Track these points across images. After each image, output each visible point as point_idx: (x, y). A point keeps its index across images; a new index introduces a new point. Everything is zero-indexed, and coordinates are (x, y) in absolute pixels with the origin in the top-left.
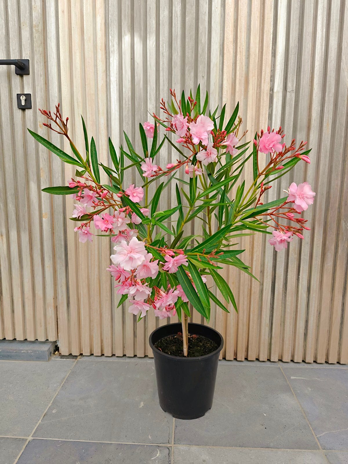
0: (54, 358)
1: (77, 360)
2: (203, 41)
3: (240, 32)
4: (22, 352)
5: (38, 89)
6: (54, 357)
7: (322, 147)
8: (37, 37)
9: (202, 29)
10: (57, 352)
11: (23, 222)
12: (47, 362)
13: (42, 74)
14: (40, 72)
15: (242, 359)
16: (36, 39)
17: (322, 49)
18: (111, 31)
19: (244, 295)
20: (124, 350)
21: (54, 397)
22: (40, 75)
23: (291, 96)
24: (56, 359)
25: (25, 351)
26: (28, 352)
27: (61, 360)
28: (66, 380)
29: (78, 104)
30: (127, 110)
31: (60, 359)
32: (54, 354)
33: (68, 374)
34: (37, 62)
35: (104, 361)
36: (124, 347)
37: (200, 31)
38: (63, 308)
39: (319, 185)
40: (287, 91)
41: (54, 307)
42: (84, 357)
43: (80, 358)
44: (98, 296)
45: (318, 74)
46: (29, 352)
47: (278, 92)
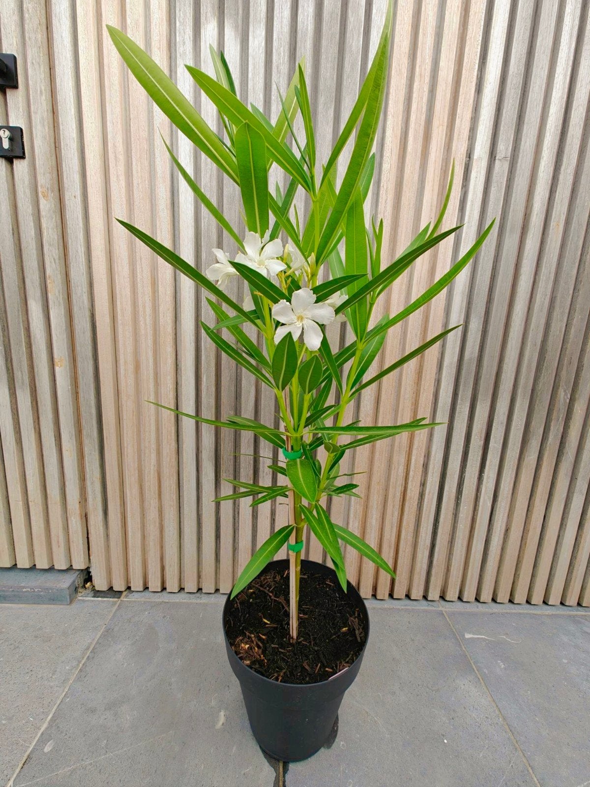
0: (82, 596)
1: (120, 601)
2: (354, 48)
3: (424, 34)
4: (24, 590)
5: (36, 119)
6: (83, 593)
7: (544, 263)
8: (30, 10)
9: (354, 21)
10: (89, 584)
11: (20, 372)
12: (68, 606)
13: (43, 88)
14: (38, 85)
15: (384, 597)
16: (29, 14)
17: (564, 83)
18: (180, 10)
19: (394, 501)
20: (199, 582)
21: (58, 702)
22: (39, 92)
23: (501, 168)
24: (85, 597)
25: (29, 590)
26: (34, 591)
27: (93, 601)
28: (91, 652)
29: (116, 157)
30: (208, 175)
31: (93, 599)
32: (84, 587)
33: (98, 636)
34: (33, 63)
35: (165, 602)
36: (199, 577)
37: (350, 27)
38: (96, 519)
39: (531, 329)
40: (497, 158)
41: (81, 516)
42: (134, 593)
43: (126, 596)
44: (157, 500)
45: (552, 130)
46: (36, 590)
47: (480, 158)
